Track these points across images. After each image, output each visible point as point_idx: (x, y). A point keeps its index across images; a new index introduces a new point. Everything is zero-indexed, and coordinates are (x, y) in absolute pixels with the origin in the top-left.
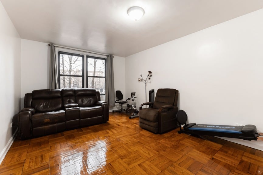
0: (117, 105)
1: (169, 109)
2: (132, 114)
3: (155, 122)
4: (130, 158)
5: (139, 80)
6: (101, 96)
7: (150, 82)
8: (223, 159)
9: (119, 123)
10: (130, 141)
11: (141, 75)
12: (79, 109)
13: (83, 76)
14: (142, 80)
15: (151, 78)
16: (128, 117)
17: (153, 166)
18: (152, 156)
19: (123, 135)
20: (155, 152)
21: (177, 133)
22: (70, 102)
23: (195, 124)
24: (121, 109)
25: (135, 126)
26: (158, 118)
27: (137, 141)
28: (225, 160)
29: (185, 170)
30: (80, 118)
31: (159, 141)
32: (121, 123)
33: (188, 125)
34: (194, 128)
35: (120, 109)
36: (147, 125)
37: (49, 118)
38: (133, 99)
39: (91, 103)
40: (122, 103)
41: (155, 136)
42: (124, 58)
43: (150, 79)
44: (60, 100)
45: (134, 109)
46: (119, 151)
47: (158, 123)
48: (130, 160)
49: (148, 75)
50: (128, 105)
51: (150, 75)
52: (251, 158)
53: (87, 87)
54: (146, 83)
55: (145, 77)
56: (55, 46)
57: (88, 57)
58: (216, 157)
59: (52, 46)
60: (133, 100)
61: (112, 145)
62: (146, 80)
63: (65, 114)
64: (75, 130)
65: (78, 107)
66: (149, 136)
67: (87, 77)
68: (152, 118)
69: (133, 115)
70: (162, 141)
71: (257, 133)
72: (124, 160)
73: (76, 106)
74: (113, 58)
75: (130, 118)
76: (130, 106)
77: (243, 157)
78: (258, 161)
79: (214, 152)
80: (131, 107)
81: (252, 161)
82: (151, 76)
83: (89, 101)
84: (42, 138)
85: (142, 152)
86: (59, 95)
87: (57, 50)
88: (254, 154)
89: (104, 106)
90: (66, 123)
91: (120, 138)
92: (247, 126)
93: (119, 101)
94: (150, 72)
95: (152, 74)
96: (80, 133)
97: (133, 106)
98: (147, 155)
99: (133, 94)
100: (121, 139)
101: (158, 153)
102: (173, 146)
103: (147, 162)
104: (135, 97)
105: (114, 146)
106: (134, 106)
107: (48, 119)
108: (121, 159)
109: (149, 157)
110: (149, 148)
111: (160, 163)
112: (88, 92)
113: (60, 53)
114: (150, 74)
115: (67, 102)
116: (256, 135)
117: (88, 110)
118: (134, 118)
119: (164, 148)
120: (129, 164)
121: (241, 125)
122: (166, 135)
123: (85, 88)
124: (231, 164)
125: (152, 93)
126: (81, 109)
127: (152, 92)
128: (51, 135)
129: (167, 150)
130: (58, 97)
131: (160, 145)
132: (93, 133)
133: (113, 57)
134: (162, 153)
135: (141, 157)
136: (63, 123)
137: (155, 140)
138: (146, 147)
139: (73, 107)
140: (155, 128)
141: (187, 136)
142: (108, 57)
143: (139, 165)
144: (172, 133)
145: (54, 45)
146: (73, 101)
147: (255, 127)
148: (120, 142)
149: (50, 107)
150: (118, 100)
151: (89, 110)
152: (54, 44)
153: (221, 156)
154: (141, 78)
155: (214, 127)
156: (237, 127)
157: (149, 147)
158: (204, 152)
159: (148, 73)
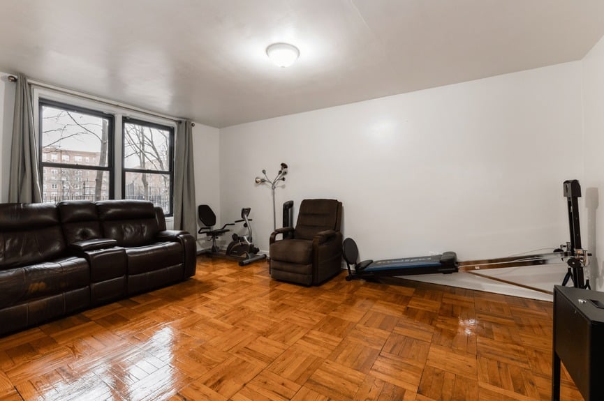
0: (202, 239)
1: (328, 238)
2: (244, 256)
3: (307, 265)
4: (281, 332)
5: (257, 182)
6: (166, 218)
7: (283, 187)
8: (421, 306)
9: (221, 276)
10: (265, 306)
11: (264, 172)
12: (125, 250)
13: (111, 168)
14: (263, 181)
15: (285, 177)
16: (238, 264)
17: (326, 335)
18: (318, 321)
19: (244, 299)
20: (320, 314)
21: (345, 281)
22: (85, 237)
23: (372, 262)
24: (214, 249)
25: (261, 278)
26: (312, 256)
27: (278, 304)
28: (424, 307)
29: (376, 330)
30: (127, 273)
31: (320, 298)
32: (227, 276)
33: (360, 264)
34: (371, 267)
35: (211, 247)
36: (290, 272)
37: (45, 281)
38: (245, 222)
39: (145, 234)
40: (215, 234)
41: (307, 290)
42: (218, 130)
43: (284, 179)
44: (56, 232)
45: (249, 243)
46: (252, 325)
47: (311, 265)
48: (281, 335)
49: (280, 172)
50: (235, 237)
51: (283, 171)
52: (452, 299)
53: (123, 197)
54: (274, 188)
55: (273, 175)
56: (30, 84)
57: (125, 120)
58: (411, 305)
59: (20, 83)
60: (246, 225)
61: (231, 317)
62: (274, 182)
63: (86, 266)
64: (115, 305)
65: (117, 248)
66: (296, 293)
67: (124, 171)
68: (300, 258)
69: (247, 258)
70: (325, 297)
71: (457, 263)
72: (271, 337)
73: (112, 245)
74: (193, 128)
75: (242, 264)
76: (239, 238)
77: (444, 299)
78: (460, 301)
79: (407, 299)
80: (243, 240)
81: (454, 302)
82: (285, 173)
83: (139, 231)
84: (21, 334)
85: (296, 318)
86: (49, 217)
87: (37, 93)
88: (454, 293)
89: (186, 240)
90: (90, 288)
91: (241, 303)
92: (444, 254)
93: (208, 230)
94: (284, 166)
95: (289, 170)
96: (133, 308)
97: (246, 238)
98: (309, 322)
99: (246, 211)
100: (244, 304)
101: (325, 315)
102: (347, 300)
103: (315, 332)
104: (249, 218)
105: (236, 320)
106: (248, 239)
107: (40, 282)
108: (264, 336)
109: (315, 324)
110: (307, 311)
111: (335, 328)
112: (135, 209)
113: (43, 102)
114: (285, 170)
115: (78, 238)
116: (456, 265)
117: (148, 251)
118: (249, 263)
119: (334, 307)
120: (284, 341)
121: (437, 254)
122: (327, 286)
123: (118, 200)
124: (431, 311)
125: (290, 210)
126: (128, 250)
127: (288, 207)
128: (47, 326)
129: (339, 308)
130: (48, 225)
131: (324, 303)
132: (171, 304)
133: (193, 125)
134: (332, 314)
135: (299, 326)
136: (82, 289)
137: (311, 296)
138: (301, 310)
139: (105, 249)
140: (306, 276)
141: (362, 282)
142: (181, 126)
143: (303, 338)
144: (336, 281)
145: (29, 81)
146: (93, 233)
147: (455, 254)
148: (247, 311)
149: (25, 253)
150: (205, 227)
151: (149, 253)
152: (29, 78)
153: (417, 303)
154: (262, 176)
155: (402, 261)
156: (433, 257)
157: (306, 309)
158: (394, 302)
159: (280, 168)
